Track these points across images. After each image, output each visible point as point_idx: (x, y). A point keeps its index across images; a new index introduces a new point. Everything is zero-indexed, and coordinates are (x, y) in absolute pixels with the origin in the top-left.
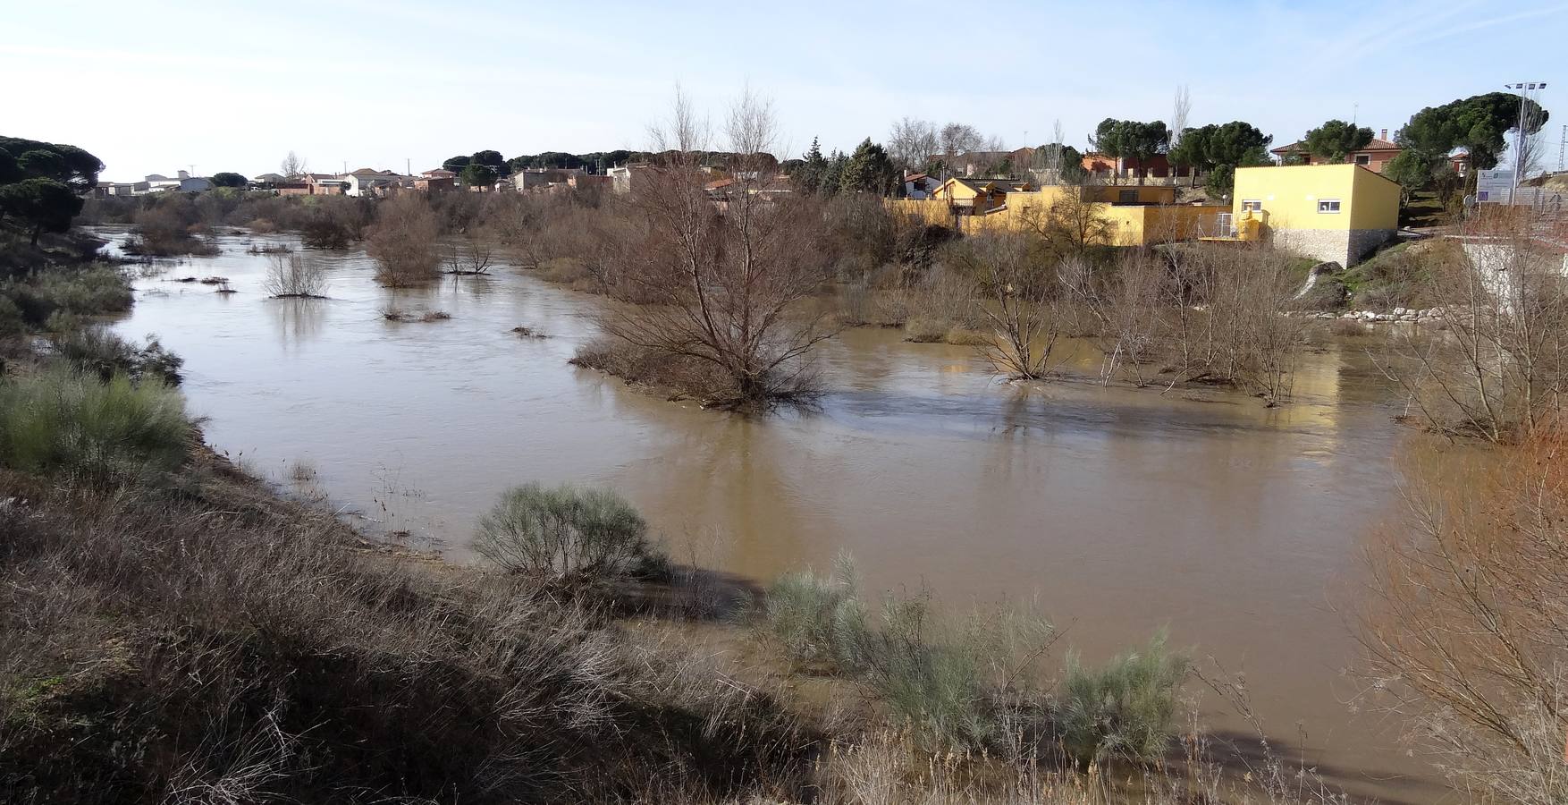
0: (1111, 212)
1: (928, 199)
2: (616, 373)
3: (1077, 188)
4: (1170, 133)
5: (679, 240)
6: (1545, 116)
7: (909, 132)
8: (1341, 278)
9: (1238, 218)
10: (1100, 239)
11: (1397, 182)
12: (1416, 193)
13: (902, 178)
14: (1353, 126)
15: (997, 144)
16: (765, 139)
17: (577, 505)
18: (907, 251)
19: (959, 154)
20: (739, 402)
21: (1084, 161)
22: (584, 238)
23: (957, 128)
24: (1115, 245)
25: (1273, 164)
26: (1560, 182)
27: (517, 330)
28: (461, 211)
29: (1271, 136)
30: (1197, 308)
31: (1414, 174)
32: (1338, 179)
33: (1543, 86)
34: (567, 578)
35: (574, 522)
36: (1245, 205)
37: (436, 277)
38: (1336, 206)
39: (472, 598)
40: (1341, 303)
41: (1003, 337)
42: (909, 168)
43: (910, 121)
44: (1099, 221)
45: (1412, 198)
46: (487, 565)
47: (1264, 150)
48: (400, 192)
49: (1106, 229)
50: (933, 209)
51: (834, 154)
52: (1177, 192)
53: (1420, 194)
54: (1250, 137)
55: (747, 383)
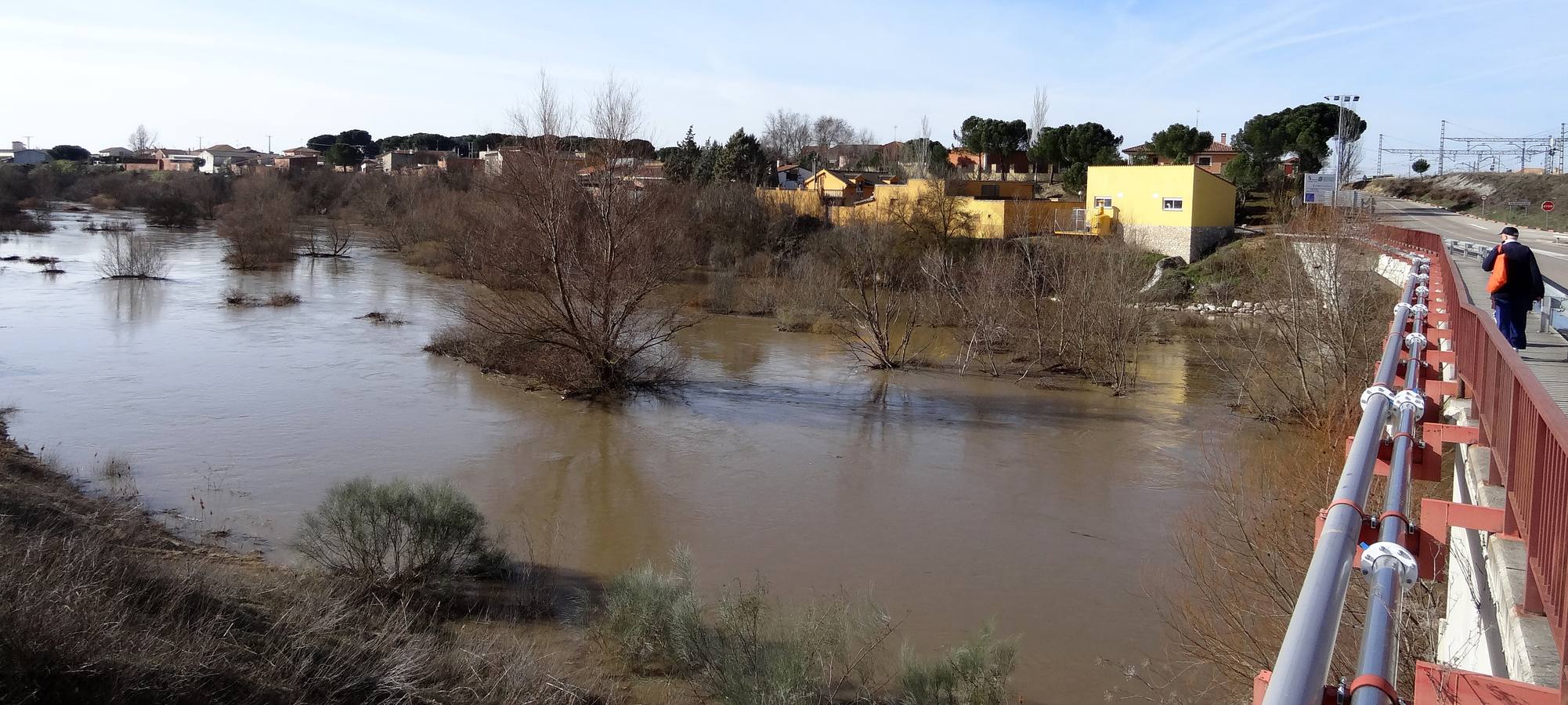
0: (973, 206)
1: (799, 189)
2: (474, 361)
3: (942, 182)
4: (1030, 131)
5: (539, 226)
6: (1363, 126)
7: (783, 123)
8: (1185, 272)
9: (1092, 214)
10: (963, 232)
11: (1234, 183)
12: (1252, 193)
13: (774, 168)
14: (1194, 129)
15: (867, 137)
16: (629, 128)
17: (411, 500)
18: (778, 240)
19: (832, 146)
20: (598, 391)
21: (951, 156)
22: (452, 222)
23: (830, 121)
24: (977, 237)
25: (1124, 163)
26: (1377, 186)
27: (372, 315)
28: (324, 191)
29: (1122, 137)
30: (1054, 299)
31: (1248, 177)
32: (1180, 179)
33: (1357, 99)
34: (398, 579)
35: (407, 519)
36: (1097, 202)
37: (291, 259)
38: (1179, 204)
39: (281, 602)
40: (1184, 297)
41: (864, 327)
42: (781, 159)
43: (785, 113)
44: (963, 214)
45: (1248, 198)
46: (309, 566)
47: (1115, 149)
48: (258, 170)
49: (969, 221)
50: (804, 199)
51: (708, 143)
52: (1037, 188)
53: (1255, 194)
54: (1102, 137)
55: (606, 372)
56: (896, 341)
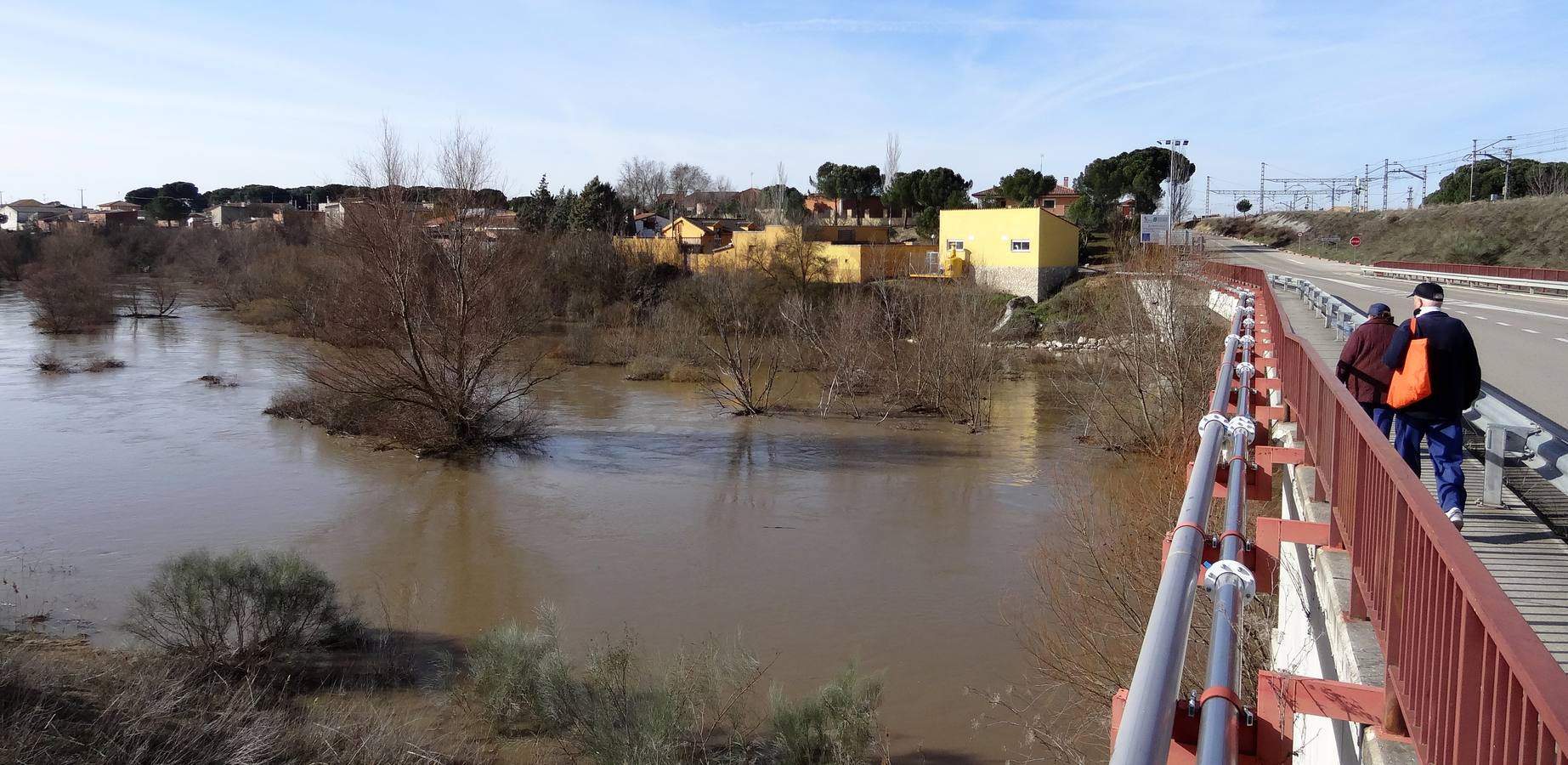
0: (830, 251)
1: (657, 237)
2: (319, 422)
3: (799, 228)
4: (884, 176)
5: (386, 279)
6: (1192, 169)
7: (639, 171)
8: (1034, 311)
9: (945, 256)
10: (821, 277)
11: (1077, 225)
12: (1093, 234)
13: (631, 216)
14: (1039, 173)
15: (724, 184)
16: (480, 177)
17: (255, 571)
18: (636, 289)
19: (689, 194)
20: (456, 448)
21: (807, 201)
22: (290, 277)
23: (686, 168)
24: (835, 281)
25: (974, 207)
26: (1206, 225)
27: (205, 378)
28: (147, 248)
29: (971, 181)
30: (911, 341)
31: (1089, 218)
32: (1026, 221)
33: (1186, 143)
34: (242, 654)
35: (250, 591)
36: (949, 245)
37: (111, 321)
38: (1026, 246)
39: (109, 688)
40: (1033, 335)
41: (726, 374)
42: (638, 207)
43: (640, 161)
44: (820, 259)
45: (1091, 239)
46: (142, 647)
47: (965, 194)
48: (70, 226)
49: (826, 266)
50: (662, 247)
51: (562, 192)
52: (891, 232)
53: (1096, 235)
54: (953, 182)
55: (462, 428)
56: (759, 387)
